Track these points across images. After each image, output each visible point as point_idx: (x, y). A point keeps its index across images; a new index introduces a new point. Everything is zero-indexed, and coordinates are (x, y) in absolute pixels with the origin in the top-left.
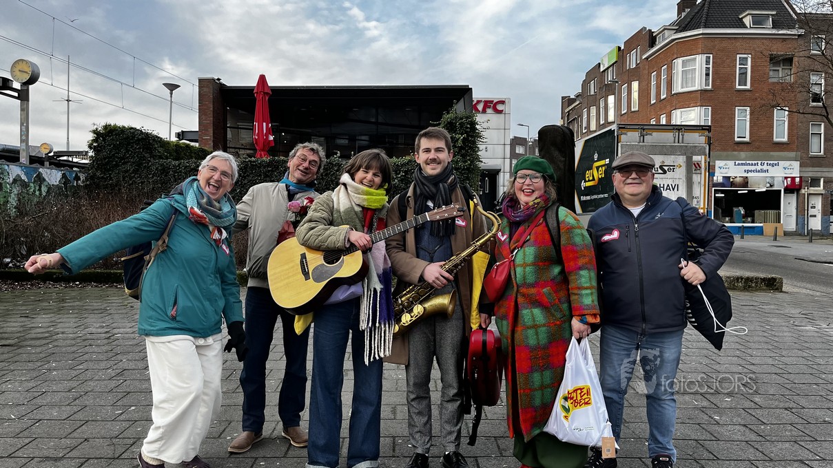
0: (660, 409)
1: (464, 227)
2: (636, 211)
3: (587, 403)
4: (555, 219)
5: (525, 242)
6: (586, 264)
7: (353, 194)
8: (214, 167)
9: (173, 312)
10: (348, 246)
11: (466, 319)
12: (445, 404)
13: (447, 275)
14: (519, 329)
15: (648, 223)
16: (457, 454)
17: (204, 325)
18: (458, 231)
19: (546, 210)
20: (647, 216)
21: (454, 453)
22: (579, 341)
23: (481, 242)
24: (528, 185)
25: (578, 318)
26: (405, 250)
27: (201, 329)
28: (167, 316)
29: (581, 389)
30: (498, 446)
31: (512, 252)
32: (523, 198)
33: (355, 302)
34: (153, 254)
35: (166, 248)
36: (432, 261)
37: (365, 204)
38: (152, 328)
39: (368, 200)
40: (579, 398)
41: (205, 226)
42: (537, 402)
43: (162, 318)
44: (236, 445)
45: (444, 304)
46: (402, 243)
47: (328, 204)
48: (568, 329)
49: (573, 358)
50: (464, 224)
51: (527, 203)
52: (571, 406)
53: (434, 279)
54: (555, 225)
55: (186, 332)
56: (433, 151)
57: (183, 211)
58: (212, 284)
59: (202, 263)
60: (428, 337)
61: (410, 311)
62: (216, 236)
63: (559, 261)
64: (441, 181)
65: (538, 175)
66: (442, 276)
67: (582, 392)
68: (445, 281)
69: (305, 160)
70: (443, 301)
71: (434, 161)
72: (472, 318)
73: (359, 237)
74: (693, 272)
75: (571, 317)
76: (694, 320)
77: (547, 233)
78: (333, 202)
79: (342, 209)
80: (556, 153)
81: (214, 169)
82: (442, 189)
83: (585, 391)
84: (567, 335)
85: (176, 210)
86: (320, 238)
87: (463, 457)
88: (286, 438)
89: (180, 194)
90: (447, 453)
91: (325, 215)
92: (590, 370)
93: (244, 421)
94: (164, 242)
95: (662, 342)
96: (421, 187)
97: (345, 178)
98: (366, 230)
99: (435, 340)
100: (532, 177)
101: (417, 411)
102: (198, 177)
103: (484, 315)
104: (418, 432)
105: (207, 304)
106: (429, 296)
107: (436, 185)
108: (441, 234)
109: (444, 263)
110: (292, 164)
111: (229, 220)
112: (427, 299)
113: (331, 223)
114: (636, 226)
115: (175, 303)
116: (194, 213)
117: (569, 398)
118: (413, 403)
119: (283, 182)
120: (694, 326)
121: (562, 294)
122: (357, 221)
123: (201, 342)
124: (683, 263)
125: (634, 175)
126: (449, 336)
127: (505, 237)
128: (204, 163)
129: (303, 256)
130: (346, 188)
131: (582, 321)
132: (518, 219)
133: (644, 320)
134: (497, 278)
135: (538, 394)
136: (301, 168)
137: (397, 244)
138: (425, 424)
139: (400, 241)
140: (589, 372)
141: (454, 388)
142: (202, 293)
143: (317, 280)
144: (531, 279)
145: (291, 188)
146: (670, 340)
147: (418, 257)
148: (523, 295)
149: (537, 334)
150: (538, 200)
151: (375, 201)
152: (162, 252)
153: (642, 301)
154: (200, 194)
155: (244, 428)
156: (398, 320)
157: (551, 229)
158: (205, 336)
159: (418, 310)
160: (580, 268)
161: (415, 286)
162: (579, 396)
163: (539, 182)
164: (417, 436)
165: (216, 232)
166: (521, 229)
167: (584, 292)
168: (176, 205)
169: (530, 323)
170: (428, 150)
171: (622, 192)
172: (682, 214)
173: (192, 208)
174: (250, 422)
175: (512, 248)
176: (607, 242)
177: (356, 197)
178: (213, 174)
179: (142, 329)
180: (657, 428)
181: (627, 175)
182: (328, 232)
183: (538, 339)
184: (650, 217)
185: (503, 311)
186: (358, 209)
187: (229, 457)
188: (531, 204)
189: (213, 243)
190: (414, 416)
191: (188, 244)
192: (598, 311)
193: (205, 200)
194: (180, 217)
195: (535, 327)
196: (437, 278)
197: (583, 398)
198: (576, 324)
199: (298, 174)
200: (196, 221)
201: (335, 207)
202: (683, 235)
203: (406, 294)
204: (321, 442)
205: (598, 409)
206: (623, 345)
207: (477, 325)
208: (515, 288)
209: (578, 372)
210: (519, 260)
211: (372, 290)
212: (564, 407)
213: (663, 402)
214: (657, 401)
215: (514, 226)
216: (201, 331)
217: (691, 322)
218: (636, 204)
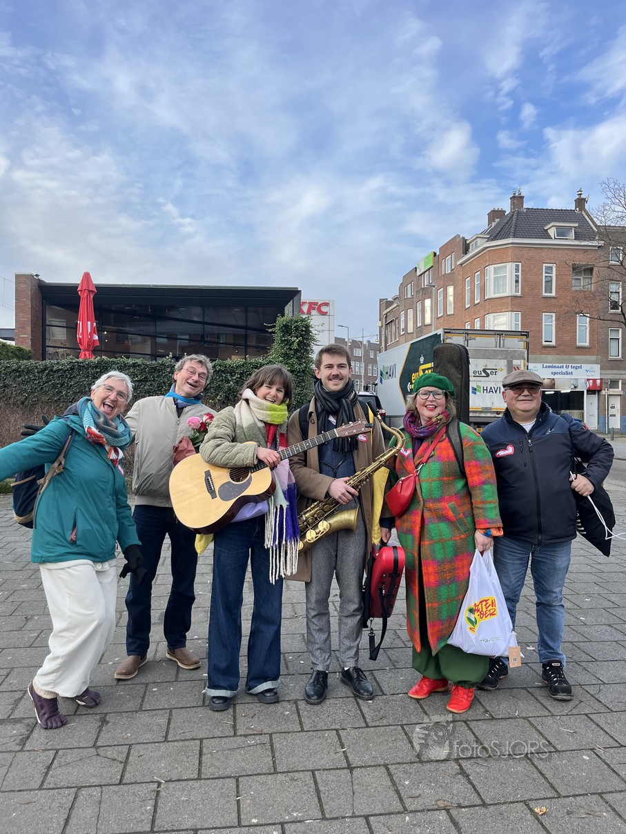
0: (551, 615)
1: (365, 442)
2: (528, 426)
3: (492, 614)
4: (457, 435)
5: (429, 458)
6: (489, 478)
7: (256, 410)
8: (111, 387)
9: (73, 537)
10: (256, 463)
11: (367, 534)
12: (344, 620)
13: (353, 490)
14: (426, 543)
15: (539, 439)
16: (357, 670)
17: (103, 549)
18: (360, 445)
19: (447, 426)
20: (539, 431)
21: (355, 668)
22: (482, 553)
23: (386, 457)
24: (432, 401)
25: (482, 531)
26: (306, 466)
27: (100, 553)
28: (66, 540)
29: (486, 601)
30: (389, 658)
31: (416, 467)
32: (425, 413)
33: (260, 520)
34: (48, 477)
35: (62, 470)
36: (335, 476)
37: (269, 420)
38: (50, 555)
39: (271, 415)
40: (484, 610)
41: (101, 445)
42: (444, 615)
43: (61, 544)
44: (124, 671)
45: (349, 520)
46: (303, 459)
47: (230, 420)
48: (472, 542)
49: (478, 570)
50: (365, 439)
51: (430, 418)
52: (478, 618)
53: (340, 495)
54: (458, 440)
55: (86, 557)
56: (335, 367)
57: (80, 432)
58: (110, 506)
59: (100, 484)
60: (330, 552)
61: (315, 527)
62: (113, 456)
63: (463, 475)
64: (342, 397)
65: (440, 391)
66: (348, 492)
67: (487, 604)
68: (350, 497)
69: (194, 373)
70: (349, 517)
71: (336, 377)
72: (373, 532)
73: (266, 453)
74: (582, 484)
75: (475, 529)
76: (583, 529)
77: (451, 448)
78: (235, 418)
79: (245, 425)
80: (453, 371)
81: (110, 389)
82: (345, 405)
83: (490, 602)
84: (471, 548)
85: (73, 430)
86: (227, 455)
87: (362, 672)
88: (171, 660)
89: (74, 414)
90: (346, 669)
91: (229, 431)
92: (494, 581)
93: (128, 644)
94: (60, 464)
95: (554, 551)
96: (324, 402)
97: (248, 393)
98: (269, 446)
99: (336, 555)
100: (435, 394)
101: (317, 628)
102: (92, 397)
103: (385, 530)
104: (318, 649)
105: (105, 527)
106: (333, 512)
107: (338, 400)
108: (346, 450)
109: (347, 478)
110: (179, 376)
111: (125, 439)
112: (332, 515)
113: (234, 440)
114: (530, 441)
115: (75, 525)
116: (91, 433)
117: (475, 610)
118: (313, 620)
119: (169, 396)
120: (583, 535)
121: (466, 508)
122: (261, 437)
123: (99, 567)
124: (573, 476)
125: (526, 392)
126: (352, 552)
127: (409, 452)
128: (99, 382)
129: (208, 474)
130: (248, 403)
131: (486, 534)
132: (422, 435)
133: (540, 531)
134: (402, 493)
135: (445, 608)
136: (190, 381)
137: (299, 459)
138: (326, 641)
139: (301, 456)
140: (493, 584)
141: (354, 603)
142: (100, 516)
143: (225, 498)
144: (437, 494)
145: (179, 401)
146: (562, 549)
147: (321, 472)
148: (430, 510)
149: (444, 548)
150: (441, 417)
151: (278, 417)
152: (58, 474)
153: (539, 514)
154: (96, 413)
155: (130, 652)
156: (303, 536)
157: (455, 445)
158: (102, 562)
159: (323, 526)
160: (483, 483)
161: (320, 502)
162: (484, 607)
163: (441, 399)
164: (318, 653)
165: (113, 451)
166: (424, 445)
167: (488, 506)
168: (72, 425)
169: (436, 538)
170: (330, 366)
171: (514, 408)
172: (569, 430)
173: (89, 428)
174: (136, 645)
175: (416, 463)
176: (501, 458)
177: (260, 413)
178: (109, 394)
179: (38, 557)
180: (548, 634)
181: (519, 392)
182: (235, 449)
183: (445, 553)
184: (542, 432)
185: (406, 525)
186: (261, 425)
187: (117, 685)
188: (434, 420)
189: (110, 463)
190: (314, 633)
191: (85, 465)
192: (501, 525)
193: (102, 420)
194: (77, 438)
195: (442, 541)
196: (343, 494)
197: (489, 609)
198: (480, 537)
199: (187, 388)
200: (93, 441)
201: (238, 423)
202: (571, 449)
203: (310, 510)
204: (223, 665)
205: (503, 619)
206: (518, 555)
207: (379, 539)
208: (422, 503)
209: (482, 584)
210: (424, 475)
211: (279, 507)
212: (469, 619)
213: (554, 608)
214: (548, 608)
215: (417, 441)
216: (100, 556)
217: (579, 531)
218: (527, 419)
